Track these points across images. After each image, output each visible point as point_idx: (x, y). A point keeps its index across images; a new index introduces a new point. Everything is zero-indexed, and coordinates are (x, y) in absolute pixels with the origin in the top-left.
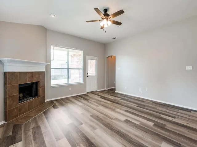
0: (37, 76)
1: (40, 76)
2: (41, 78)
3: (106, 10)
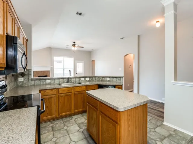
0: (46, 73)
1: (48, 73)
2: (48, 74)
3: (74, 42)
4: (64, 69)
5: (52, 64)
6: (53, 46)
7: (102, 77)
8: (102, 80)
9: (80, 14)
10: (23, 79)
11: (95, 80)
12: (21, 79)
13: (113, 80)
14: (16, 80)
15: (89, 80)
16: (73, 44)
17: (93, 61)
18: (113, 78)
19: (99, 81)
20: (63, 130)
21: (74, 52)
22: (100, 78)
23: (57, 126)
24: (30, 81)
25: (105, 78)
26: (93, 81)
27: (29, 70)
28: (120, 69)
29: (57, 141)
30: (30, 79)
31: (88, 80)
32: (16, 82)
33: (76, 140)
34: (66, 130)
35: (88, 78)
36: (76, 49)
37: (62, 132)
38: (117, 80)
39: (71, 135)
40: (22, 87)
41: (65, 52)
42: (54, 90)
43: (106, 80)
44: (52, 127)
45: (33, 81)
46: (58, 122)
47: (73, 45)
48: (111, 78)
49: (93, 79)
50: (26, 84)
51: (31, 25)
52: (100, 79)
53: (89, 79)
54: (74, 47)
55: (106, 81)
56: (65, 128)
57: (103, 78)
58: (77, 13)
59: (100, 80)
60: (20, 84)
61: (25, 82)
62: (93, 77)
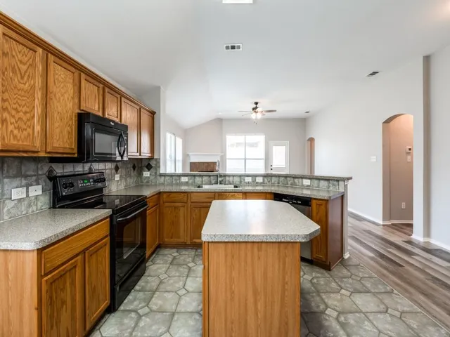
3: (256, 103)
4: (245, 159)
5: (223, 150)
6: (221, 115)
7: (293, 178)
8: (293, 185)
9: (233, 47)
10: (149, 173)
11: (278, 183)
12: (146, 174)
13: (318, 187)
14: (140, 174)
15: (263, 182)
16: (255, 106)
17: (312, 140)
18: (319, 179)
19: (285, 185)
20: (185, 266)
21: (256, 122)
22: (288, 179)
23: (182, 258)
24: (159, 177)
25: (300, 180)
26: (273, 185)
27: (156, 159)
28: (374, 159)
29: (165, 281)
30: (158, 173)
31: (261, 183)
32: (141, 178)
33: (190, 289)
34: (190, 268)
35: (262, 178)
36: (259, 116)
37: (182, 269)
38: (329, 187)
39: (189, 279)
40: (148, 185)
41: (241, 124)
42: (182, 194)
43: (303, 185)
44: (174, 258)
45: (163, 178)
46: (187, 253)
47: (254, 109)
48: (314, 180)
49: (273, 181)
50: (153, 181)
51: (158, 88)
52: (289, 183)
53: (263, 180)
54: (254, 114)
55: (303, 187)
56: (190, 265)
57: (296, 180)
58: (227, 48)
59: (287, 184)
60: (145, 181)
61: (152, 178)
62: (272, 176)
